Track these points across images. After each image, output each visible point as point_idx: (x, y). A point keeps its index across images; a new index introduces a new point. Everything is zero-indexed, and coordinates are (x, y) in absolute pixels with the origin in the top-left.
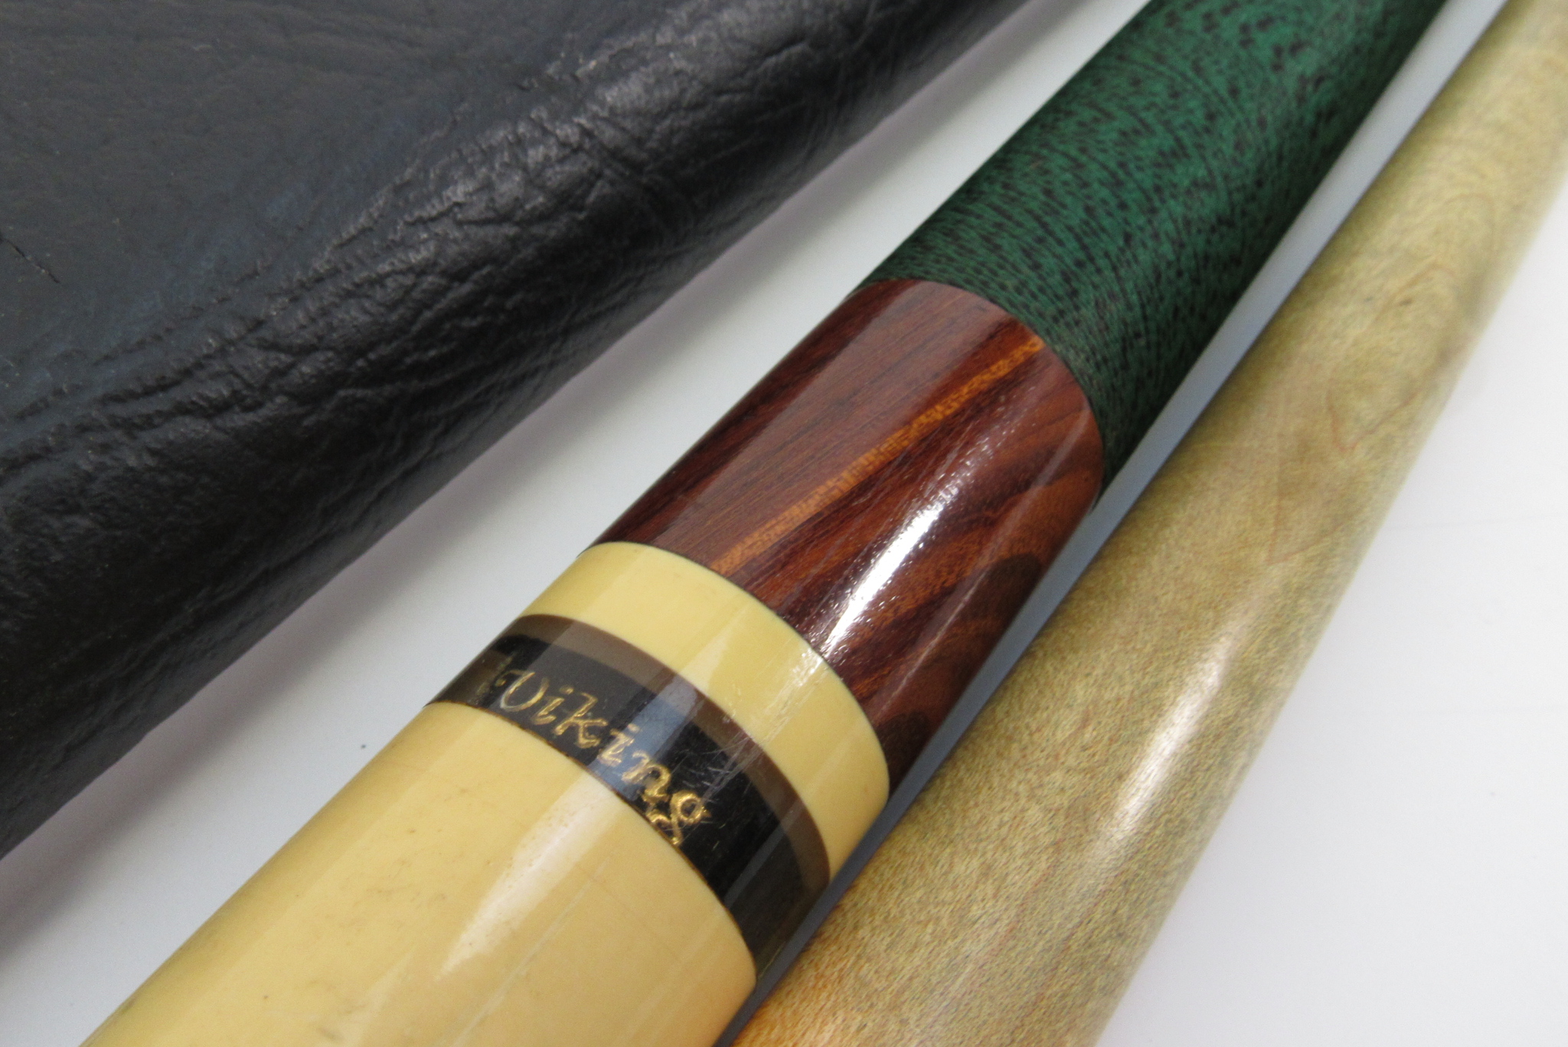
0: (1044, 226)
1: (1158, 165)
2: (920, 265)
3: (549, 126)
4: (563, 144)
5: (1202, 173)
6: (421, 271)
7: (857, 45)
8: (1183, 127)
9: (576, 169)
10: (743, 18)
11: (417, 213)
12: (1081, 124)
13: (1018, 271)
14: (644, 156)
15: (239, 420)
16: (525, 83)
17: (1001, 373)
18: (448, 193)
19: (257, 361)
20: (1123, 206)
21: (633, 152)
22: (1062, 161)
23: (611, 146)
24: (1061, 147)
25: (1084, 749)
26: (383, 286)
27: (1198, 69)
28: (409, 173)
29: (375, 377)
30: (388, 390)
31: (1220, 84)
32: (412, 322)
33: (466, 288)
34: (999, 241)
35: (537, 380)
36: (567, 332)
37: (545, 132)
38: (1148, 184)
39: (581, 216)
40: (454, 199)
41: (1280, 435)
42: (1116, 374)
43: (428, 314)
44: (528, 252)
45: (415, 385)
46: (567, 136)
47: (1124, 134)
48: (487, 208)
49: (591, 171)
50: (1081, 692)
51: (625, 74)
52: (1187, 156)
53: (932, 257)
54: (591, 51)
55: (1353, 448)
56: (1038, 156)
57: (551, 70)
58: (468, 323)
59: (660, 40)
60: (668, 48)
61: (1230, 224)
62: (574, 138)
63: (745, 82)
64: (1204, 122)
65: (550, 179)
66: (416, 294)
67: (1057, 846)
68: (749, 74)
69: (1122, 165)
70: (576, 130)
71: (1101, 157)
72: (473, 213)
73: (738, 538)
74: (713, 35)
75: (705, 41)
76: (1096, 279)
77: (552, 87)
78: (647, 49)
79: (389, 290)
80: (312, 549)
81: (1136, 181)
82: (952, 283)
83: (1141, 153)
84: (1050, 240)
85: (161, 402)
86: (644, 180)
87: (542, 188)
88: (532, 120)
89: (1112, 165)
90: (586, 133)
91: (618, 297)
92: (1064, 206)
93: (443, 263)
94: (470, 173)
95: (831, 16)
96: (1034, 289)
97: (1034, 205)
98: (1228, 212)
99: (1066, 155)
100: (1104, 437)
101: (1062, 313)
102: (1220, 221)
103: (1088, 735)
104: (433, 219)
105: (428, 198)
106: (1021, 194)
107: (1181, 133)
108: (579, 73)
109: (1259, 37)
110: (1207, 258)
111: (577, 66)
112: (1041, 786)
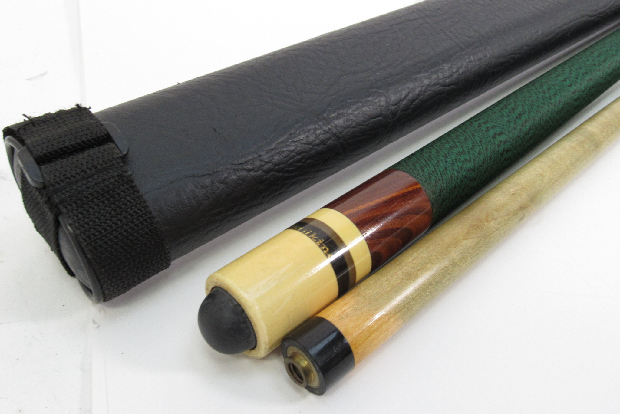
0: (427, 163)
1: (457, 154)
2: (398, 167)
3: (322, 127)
4: (324, 131)
5: (468, 158)
6: (292, 151)
7: (394, 119)
8: (466, 147)
9: (326, 136)
10: (368, 110)
11: (293, 140)
12: (442, 143)
13: (418, 171)
14: (341, 136)
15: (253, 173)
16: (319, 117)
17: (410, 190)
18: (300, 137)
19: (258, 163)
20: (446, 162)
21: (339, 135)
22: (435, 151)
23: (334, 133)
24: (436, 148)
25: (413, 264)
26: (284, 153)
27: (473, 135)
28: (293, 131)
29: (278, 171)
30: (281, 174)
31: (478, 139)
32: (288, 161)
33: (300, 157)
34: (416, 164)
35: (309, 181)
36: (318, 171)
37: (321, 128)
38: (454, 158)
39: (325, 146)
40: (301, 138)
41: (473, 216)
42: (437, 196)
43: (291, 161)
44: (313, 152)
45: (286, 175)
46: (325, 129)
47: (451, 147)
48: (307, 141)
49: (329, 137)
50: (415, 255)
51: (340, 118)
52: (465, 154)
53: (400, 166)
54: (334, 112)
55: (490, 221)
56: (430, 149)
57: (325, 115)
58: (299, 164)
59: (349, 112)
60: (350, 114)
61: (474, 171)
62: (327, 130)
63: (366, 124)
64: (471, 147)
65: (320, 137)
66: (290, 156)
67: (403, 279)
68: (368, 122)
69: (448, 153)
70: (328, 128)
71: (444, 151)
72: (304, 142)
73: (349, 209)
74: (361, 112)
75: (358, 113)
76: (437, 176)
77: (324, 119)
78: (346, 113)
79: (285, 154)
80: (258, 204)
81: (451, 157)
82: (403, 171)
83: (454, 152)
84: (427, 166)
85: (240, 167)
86: (340, 141)
87: (319, 139)
88: (319, 125)
89: (446, 153)
90: (330, 129)
91: (330, 166)
92: (433, 160)
93: (296, 151)
94: (305, 133)
95: (389, 112)
96: (421, 175)
97: (426, 159)
98: (473, 168)
99: (436, 149)
100: (432, 209)
101: (427, 181)
102: (471, 169)
103: (414, 262)
104: (296, 141)
105: (296, 137)
106: (424, 156)
107: (465, 149)
108: (330, 116)
109: (491, 130)
110: (466, 177)
111: (330, 115)
112: (402, 268)
